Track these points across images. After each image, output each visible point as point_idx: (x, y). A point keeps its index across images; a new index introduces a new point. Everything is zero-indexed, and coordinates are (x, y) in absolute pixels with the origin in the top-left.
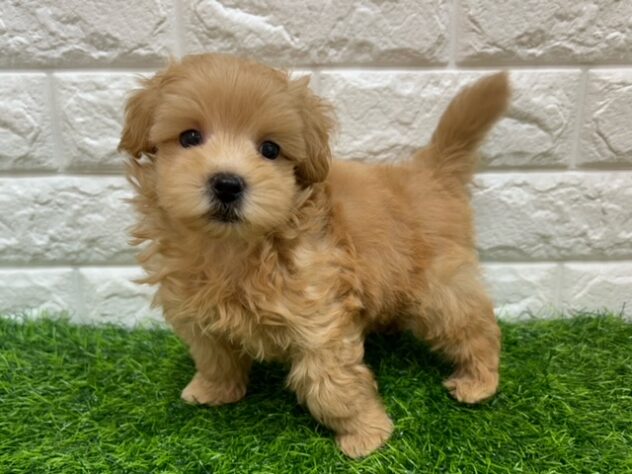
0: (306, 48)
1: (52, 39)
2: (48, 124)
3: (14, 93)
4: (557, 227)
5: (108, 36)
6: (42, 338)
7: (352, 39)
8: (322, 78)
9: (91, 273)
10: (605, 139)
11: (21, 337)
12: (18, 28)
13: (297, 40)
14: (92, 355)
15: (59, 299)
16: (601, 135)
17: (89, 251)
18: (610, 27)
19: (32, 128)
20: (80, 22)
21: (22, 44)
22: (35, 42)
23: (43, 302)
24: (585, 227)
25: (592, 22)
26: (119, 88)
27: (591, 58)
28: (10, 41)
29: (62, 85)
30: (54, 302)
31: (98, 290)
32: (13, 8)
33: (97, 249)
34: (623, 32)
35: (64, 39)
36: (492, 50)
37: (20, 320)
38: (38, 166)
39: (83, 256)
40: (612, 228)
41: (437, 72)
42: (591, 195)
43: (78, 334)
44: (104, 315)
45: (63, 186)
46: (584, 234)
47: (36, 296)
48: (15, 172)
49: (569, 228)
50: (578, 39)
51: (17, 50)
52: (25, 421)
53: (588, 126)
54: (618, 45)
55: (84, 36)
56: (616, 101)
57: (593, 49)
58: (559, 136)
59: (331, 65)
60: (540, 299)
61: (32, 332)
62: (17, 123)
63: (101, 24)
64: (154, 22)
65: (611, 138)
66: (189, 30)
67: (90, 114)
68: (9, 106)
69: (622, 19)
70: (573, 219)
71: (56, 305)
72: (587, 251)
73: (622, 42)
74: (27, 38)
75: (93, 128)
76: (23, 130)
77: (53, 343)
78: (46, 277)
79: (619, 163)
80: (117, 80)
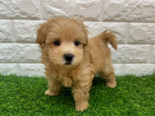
0: (69, 16)
1: (12, 12)
2: (11, 31)
3: (4, 24)
4: (123, 56)
5: (25, 12)
6: (10, 79)
7: (79, 15)
9: (22, 65)
10: (133, 38)
11: (5, 79)
12: (5, 10)
13: (67, 14)
14: (21, 83)
15: (14, 70)
18: (134, 14)
19: (8, 32)
20: (19, 9)
21: (5, 13)
22: (9, 13)
23: (10, 71)
24: (128, 56)
25: (130, 13)
26: (28, 24)
27: (130, 21)
28: (3, 13)
29: (15, 23)
31: (23, 69)
32: (4, 6)
33: (23, 59)
34: (136, 15)
35: (15, 12)
36: (109, 18)
37: (5, 75)
38: (9, 41)
39: (20, 61)
40: (134, 57)
41: (98, 22)
42: (130, 49)
43: (18, 78)
44: (24, 74)
45: (15, 45)
46: (128, 58)
48: (4, 42)
50: (127, 17)
51: (4, 15)
53: (129, 35)
55: (19, 12)
56: (135, 30)
57: (130, 19)
60: (119, 71)
61: (8, 78)
62: (4, 31)
63: (24, 10)
64: (35, 10)
66: (43, 11)
67: (21, 30)
68: (2, 27)
69: (136, 13)
70: (126, 55)
71: (13, 72)
73: (136, 17)
74: (7, 12)
76: (6, 33)
77: (12, 80)
78: (11, 65)
79: (135, 43)
80: (27, 22)
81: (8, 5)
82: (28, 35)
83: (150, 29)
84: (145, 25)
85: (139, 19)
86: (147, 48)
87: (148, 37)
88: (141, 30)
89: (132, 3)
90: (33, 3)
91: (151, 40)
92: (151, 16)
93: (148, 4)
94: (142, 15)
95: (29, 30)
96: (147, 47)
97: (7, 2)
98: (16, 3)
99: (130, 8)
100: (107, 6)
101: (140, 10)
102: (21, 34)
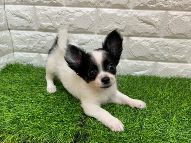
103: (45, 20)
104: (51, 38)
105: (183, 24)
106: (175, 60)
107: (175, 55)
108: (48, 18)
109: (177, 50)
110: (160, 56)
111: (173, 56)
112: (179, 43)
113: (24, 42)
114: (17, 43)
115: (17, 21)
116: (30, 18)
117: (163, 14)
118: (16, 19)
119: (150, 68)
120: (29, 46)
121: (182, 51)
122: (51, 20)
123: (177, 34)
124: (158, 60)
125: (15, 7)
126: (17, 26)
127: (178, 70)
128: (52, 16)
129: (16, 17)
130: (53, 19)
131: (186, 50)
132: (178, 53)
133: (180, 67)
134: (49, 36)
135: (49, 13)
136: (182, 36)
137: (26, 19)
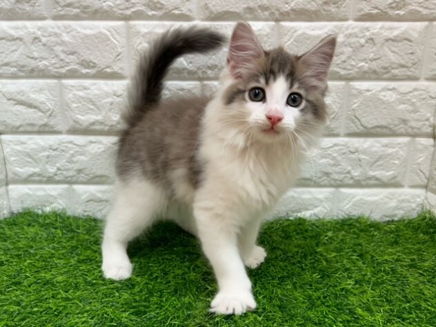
0: (196, 70)
1: (62, 63)
2: (58, 107)
3: (41, 91)
4: (334, 168)
5: (91, 62)
6: (52, 222)
7: (219, 65)
8: (204, 85)
9: (79, 188)
10: (359, 120)
11: (40, 220)
12: (44, 57)
13: (190, 65)
14: (78, 231)
15: (61, 202)
16: (357, 118)
17: (78, 175)
18: (359, 60)
19: (49, 109)
20: (76, 54)
21: (46, 65)
22: (53, 64)
23: (52, 203)
24: (350, 168)
25: (349, 57)
26: (96, 89)
27: (350, 76)
28: (40, 63)
29: (66, 87)
30: (59, 203)
31: (82, 197)
32: (42, 47)
33: (82, 175)
34: (367, 63)
35: (67, 63)
37: (40, 212)
38: (51, 130)
39: (74, 179)
40: (364, 169)
42: (353, 151)
43: (71, 220)
44: (85, 211)
45: (64, 141)
46: (349, 172)
47: (49, 199)
48: (39, 133)
49: (340, 169)
50: (343, 67)
51: (43, 68)
52: (43, 261)
53: (349, 113)
54: (364, 70)
55: (78, 61)
56: (365, 100)
57: (351, 72)
58: (333, 118)
59: (209, 79)
60: (325, 208)
61: (47, 218)
62: (42, 107)
63: (87, 55)
64: (115, 55)
65: (362, 120)
66: (133, 59)
67: (80, 103)
68: (38, 98)
69: (366, 56)
70: (343, 164)
71: (59, 205)
72: (351, 182)
73: (366, 69)
74: (49, 62)
75: (82, 110)
76: (44, 110)
77: (58, 224)
78: (54, 189)
79: (367, 133)
80: (95, 84)
81: (50, 46)
82: (96, 115)
83: (405, 98)
84: (391, 87)
85: (375, 72)
86: (400, 148)
87: (400, 118)
88: (380, 99)
89: (354, 33)
90: (109, 40)
91: (410, 124)
92: (407, 63)
93: (396, 33)
94: (382, 63)
95: (98, 104)
96: (399, 144)
97: (49, 38)
98: (71, 41)
99: (349, 45)
100: (289, 42)
101: (374, 49)
102: (78, 114)
103: (86, 108)
104: (99, 148)
105: (384, 106)
106: (376, 182)
107: (374, 171)
108: (93, 105)
109: (378, 160)
110: (343, 176)
111: (372, 173)
112: (379, 145)
113: (33, 159)
114: (17, 163)
115: (18, 113)
116: (49, 105)
117: (341, 87)
118: (17, 110)
119: (324, 203)
120: (47, 169)
121: (387, 161)
122: (98, 109)
123: (373, 128)
124: (341, 183)
125: (13, 84)
126: (17, 124)
127: (385, 203)
128: (100, 101)
129: (16, 104)
130: (103, 107)
131: (395, 160)
132: (381, 167)
133: (388, 197)
134: (93, 145)
135: (95, 95)
136: (384, 130)
137: (41, 108)
